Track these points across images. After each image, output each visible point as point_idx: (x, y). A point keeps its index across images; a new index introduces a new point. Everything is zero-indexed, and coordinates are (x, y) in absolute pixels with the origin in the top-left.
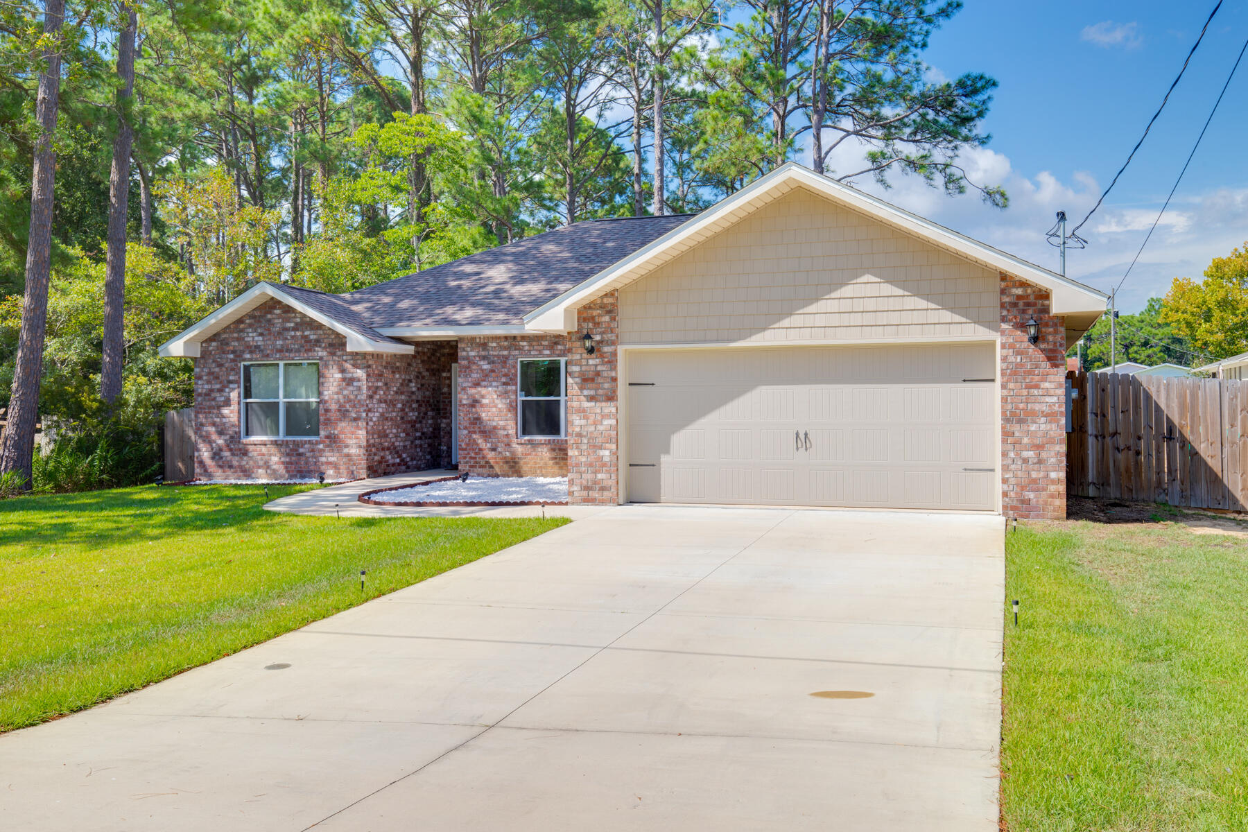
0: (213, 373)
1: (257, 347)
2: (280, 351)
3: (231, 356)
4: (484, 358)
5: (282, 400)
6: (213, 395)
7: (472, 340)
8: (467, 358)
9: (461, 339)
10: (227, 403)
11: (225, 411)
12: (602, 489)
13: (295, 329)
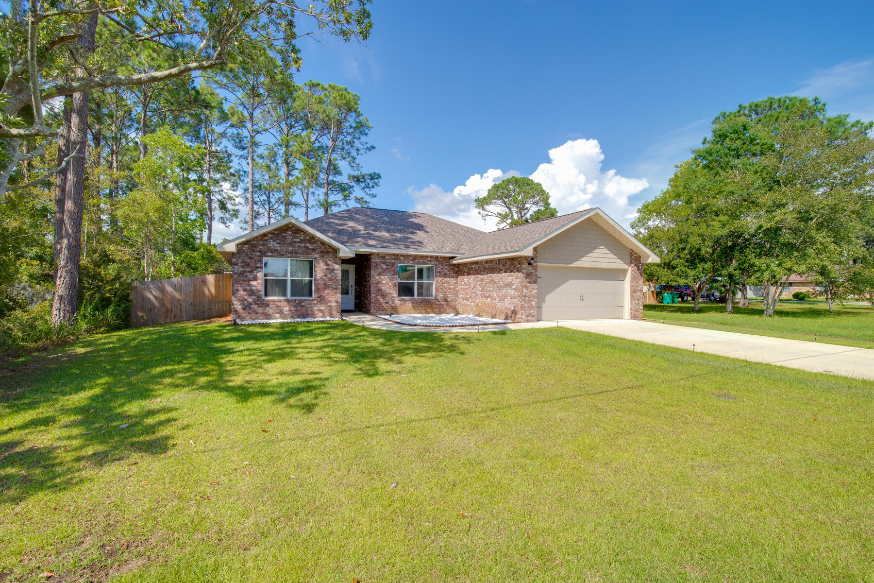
0: (245, 262)
1: (276, 250)
2: (291, 253)
3: (259, 254)
4: (384, 263)
5: (289, 278)
6: (245, 274)
7: (378, 254)
8: (375, 262)
9: (371, 254)
10: (255, 278)
11: (254, 283)
12: (533, 316)
13: (299, 242)
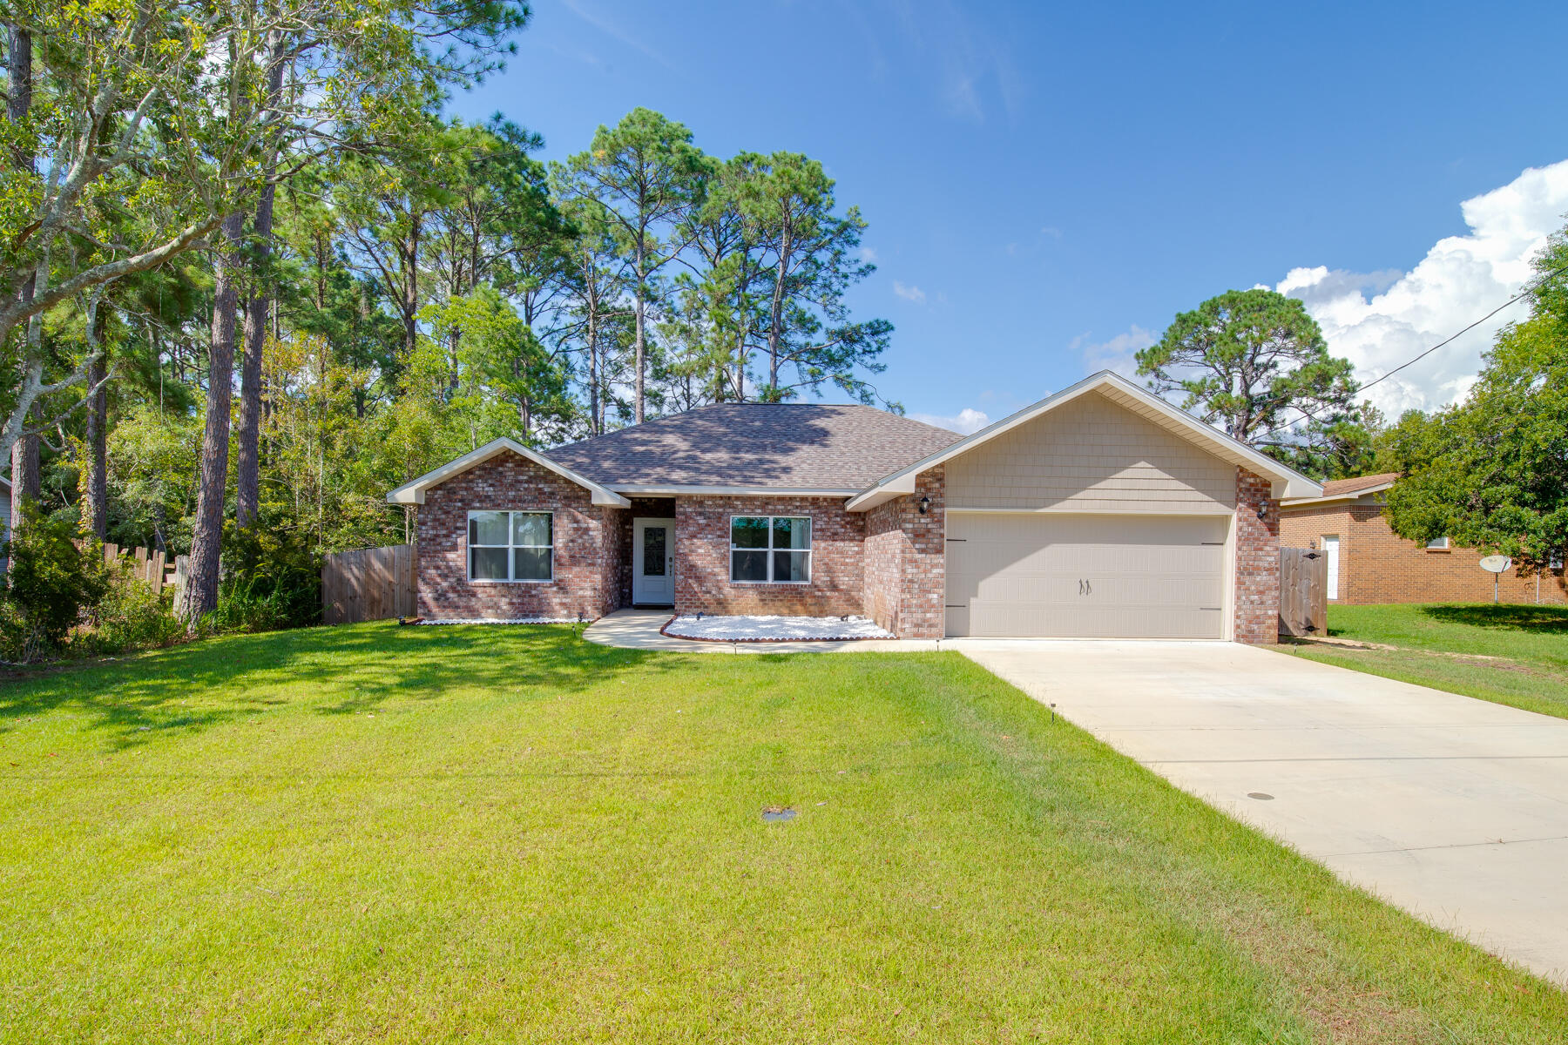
0: (439, 520)
1: (488, 497)
2: (513, 501)
3: (460, 504)
4: (700, 514)
5: (511, 546)
6: (438, 540)
7: (689, 498)
8: (684, 513)
9: (679, 497)
10: (454, 548)
11: (451, 556)
12: (931, 626)
13: (527, 482)
